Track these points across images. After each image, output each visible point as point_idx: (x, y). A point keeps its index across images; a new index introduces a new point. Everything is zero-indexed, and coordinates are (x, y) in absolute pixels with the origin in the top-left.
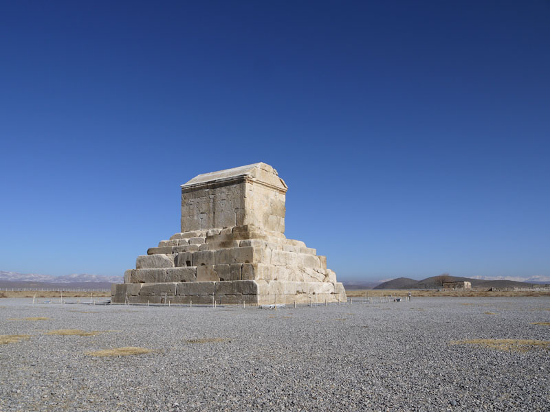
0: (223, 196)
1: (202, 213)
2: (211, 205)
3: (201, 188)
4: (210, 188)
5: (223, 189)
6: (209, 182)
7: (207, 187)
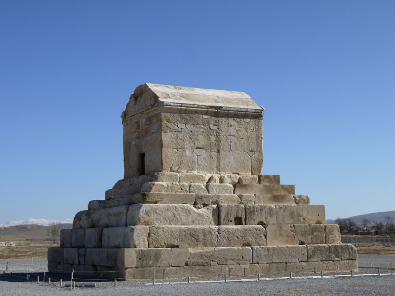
0: (232, 131)
1: (197, 148)
2: (213, 138)
3: (196, 112)
4: (211, 116)
5: (231, 121)
6: (211, 107)
7: (206, 113)
